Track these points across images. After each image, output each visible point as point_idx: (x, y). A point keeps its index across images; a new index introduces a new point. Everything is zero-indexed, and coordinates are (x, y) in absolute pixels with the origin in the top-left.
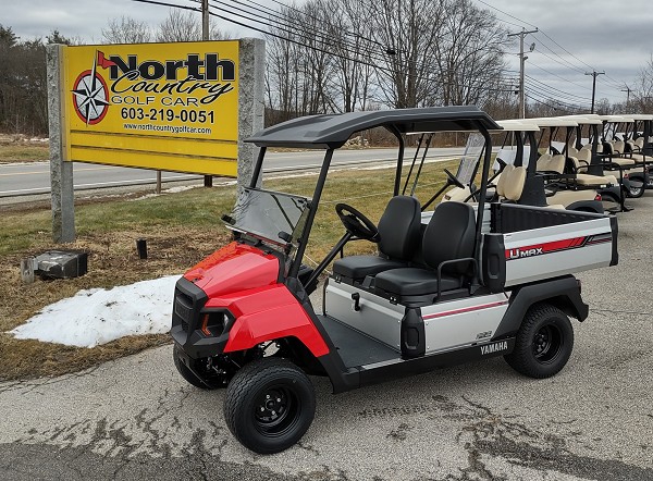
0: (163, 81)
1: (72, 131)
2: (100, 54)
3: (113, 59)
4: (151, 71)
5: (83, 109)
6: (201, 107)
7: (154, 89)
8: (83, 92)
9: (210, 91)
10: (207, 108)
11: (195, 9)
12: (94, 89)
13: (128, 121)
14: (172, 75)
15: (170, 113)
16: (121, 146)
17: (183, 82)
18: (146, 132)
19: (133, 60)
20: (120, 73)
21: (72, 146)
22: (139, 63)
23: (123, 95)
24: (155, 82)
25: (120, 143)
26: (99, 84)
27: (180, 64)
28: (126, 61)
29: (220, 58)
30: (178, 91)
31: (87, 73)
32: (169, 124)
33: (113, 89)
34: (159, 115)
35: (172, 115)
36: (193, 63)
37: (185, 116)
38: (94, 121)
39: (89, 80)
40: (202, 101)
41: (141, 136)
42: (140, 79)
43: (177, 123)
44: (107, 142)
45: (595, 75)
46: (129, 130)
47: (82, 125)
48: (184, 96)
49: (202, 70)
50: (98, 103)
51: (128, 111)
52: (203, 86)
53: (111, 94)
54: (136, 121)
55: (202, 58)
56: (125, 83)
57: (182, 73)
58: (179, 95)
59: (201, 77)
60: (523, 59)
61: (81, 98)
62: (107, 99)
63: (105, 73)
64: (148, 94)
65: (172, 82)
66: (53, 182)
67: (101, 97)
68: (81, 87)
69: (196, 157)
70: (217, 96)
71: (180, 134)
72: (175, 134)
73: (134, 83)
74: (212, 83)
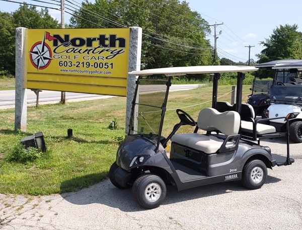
0: (84, 48)
1: (28, 73)
2: (48, 34)
3: (55, 36)
4: (78, 42)
5: (36, 62)
6: (105, 61)
7: (79, 52)
8: (36, 53)
9: (112, 53)
10: (109, 62)
11: (57, 9)
12: (43, 51)
13: (63, 68)
14: (90, 44)
15: (88, 64)
16: (58, 80)
17: (96, 48)
18: (74, 73)
19: (67, 37)
20: (59, 43)
21: (28, 81)
22: (71, 38)
23: (60, 55)
24: (80, 48)
25: (58, 79)
26: (46, 49)
27: (94, 39)
28: (63, 37)
29: (117, 37)
30: (93, 52)
31: (39, 43)
32: (87, 69)
33: (54, 51)
34: (81, 65)
35: (89, 65)
36: (102, 39)
37: (96, 65)
38: (42, 68)
39: (40, 47)
40: (107, 58)
41: (71, 75)
42: (71, 46)
43: (92, 69)
44: (50, 78)
45: (250, 47)
46: (63, 73)
47: (35, 70)
48: (96, 55)
49: (107, 42)
50: (45, 58)
51: (63, 63)
52: (107, 50)
53: (53, 54)
54: (68, 68)
55: (107, 36)
56: (62, 48)
57: (96, 44)
58: (94, 55)
59: (106, 46)
60: (216, 38)
61: (34, 56)
62: (51, 56)
63: (50, 43)
64: (75, 54)
65: (89, 48)
66: (16, 100)
67: (47, 55)
68: (35, 50)
69: (102, 86)
70: (115, 55)
71: (93, 74)
72: (90, 74)
73: (67, 48)
74: (113, 49)
